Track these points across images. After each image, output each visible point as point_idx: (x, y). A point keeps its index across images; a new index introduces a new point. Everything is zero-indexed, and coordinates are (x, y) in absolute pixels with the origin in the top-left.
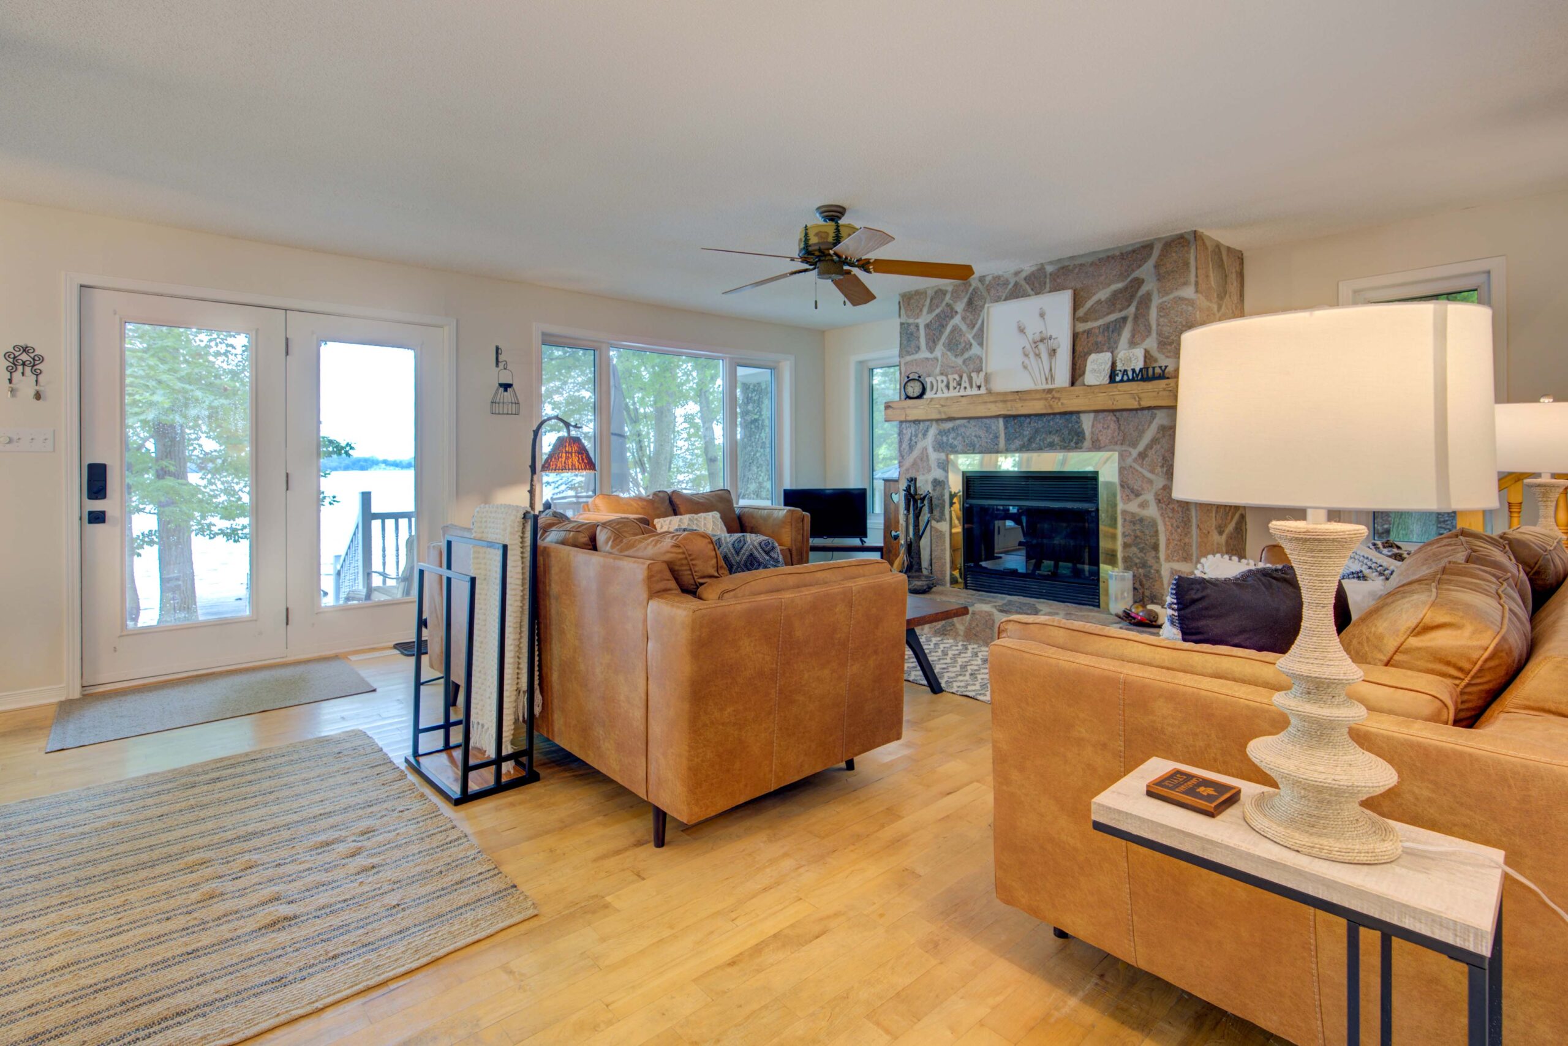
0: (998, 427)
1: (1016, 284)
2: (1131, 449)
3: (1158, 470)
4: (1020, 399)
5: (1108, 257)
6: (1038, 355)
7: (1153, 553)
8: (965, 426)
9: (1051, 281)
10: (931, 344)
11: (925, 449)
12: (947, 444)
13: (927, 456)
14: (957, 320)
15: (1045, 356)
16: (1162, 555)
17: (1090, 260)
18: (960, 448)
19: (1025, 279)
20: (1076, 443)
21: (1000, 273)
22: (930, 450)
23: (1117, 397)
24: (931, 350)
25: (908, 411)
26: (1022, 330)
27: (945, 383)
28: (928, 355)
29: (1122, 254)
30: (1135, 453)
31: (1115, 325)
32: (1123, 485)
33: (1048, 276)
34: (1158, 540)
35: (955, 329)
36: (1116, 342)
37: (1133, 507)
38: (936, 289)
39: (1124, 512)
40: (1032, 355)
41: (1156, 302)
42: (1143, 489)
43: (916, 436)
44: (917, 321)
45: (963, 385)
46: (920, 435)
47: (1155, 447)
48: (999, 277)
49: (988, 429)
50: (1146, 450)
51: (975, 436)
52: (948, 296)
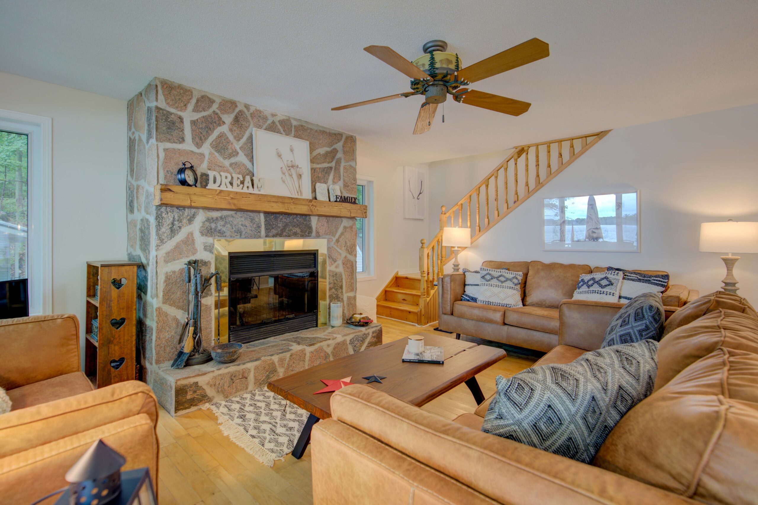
0: (260, 219)
1: (273, 122)
2: (333, 238)
3: (343, 248)
4: (293, 203)
5: (324, 131)
6: (291, 175)
7: (340, 291)
8: (233, 217)
9: (295, 131)
10: (197, 140)
11: (191, 234)
12: (215, 230)
13: (193, 240)
14: (224, 129)
15: (295, 177)
16: (344, 290)
17: (316, 128)
18: (228, 233)
19: (279, 121)
20: (309, 233)
21: (261, 109)
22: (197, 235)
23: (342, 210)
24: (198, 146)
25: (194, 198)
26: (279, 156)
27: (229, 179)
28: (194, 149)
29: (330, 133)
30: (334, 239)
31: (327, 170)
32: (330, 257)
33: (293, 127)
34: (342, 283)
35: (221, 136)
36: (327, 179)
37: (333, 268)
38: (203, 94)
39: (330, 271)
40: (287, 174)
41: (343, 164)
42: (338, 258)
43: (180, 221)
44: (180, 113)
45: (246, 184)
46: (185, 221)
47: (342, 237)
48: (260, 112)
49: (252, 220)
50: (339, 238)
51: (242, 225)
52: (215, 107)
